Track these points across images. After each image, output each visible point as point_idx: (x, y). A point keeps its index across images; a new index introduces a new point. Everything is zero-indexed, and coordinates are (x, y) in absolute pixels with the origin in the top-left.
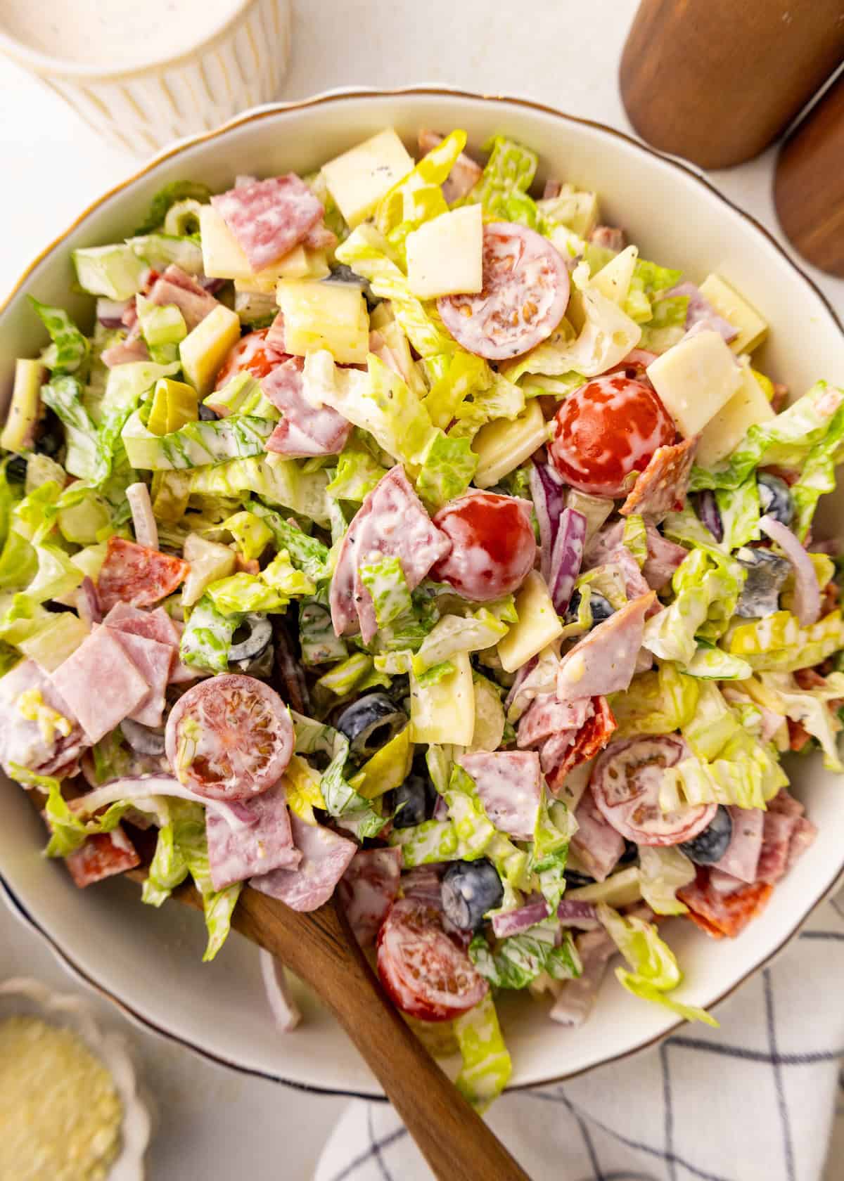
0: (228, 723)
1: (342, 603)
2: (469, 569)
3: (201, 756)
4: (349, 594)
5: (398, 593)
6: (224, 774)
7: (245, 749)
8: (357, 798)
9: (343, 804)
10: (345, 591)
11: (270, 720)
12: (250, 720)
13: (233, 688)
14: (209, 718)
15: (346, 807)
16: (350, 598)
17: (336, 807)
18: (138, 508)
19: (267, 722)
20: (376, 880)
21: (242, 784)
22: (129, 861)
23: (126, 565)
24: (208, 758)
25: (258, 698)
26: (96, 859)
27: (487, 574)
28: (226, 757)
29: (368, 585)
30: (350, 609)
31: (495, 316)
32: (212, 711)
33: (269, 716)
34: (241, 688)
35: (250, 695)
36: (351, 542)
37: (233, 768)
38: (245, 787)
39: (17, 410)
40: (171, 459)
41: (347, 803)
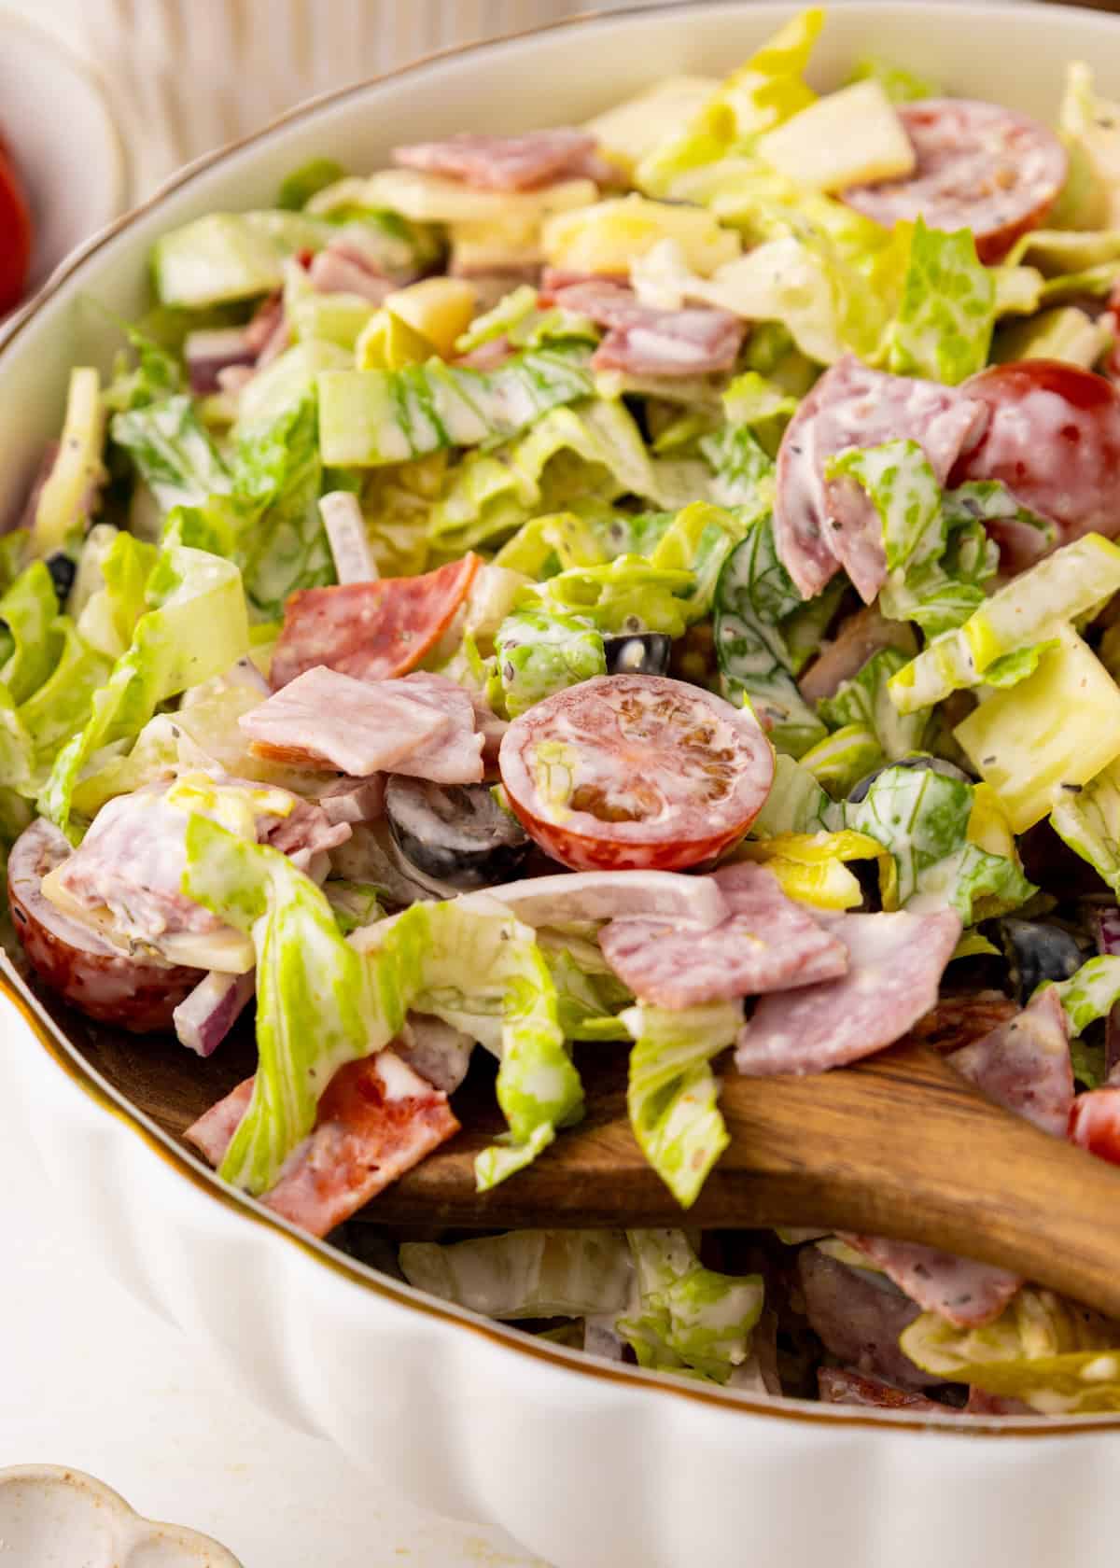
0: (628, 737)
1: (803, 543)
2: (1035, 433)
3: (587, 786)
4: (814, 530)
5: (914, 472)
6: (642, 806)
7: (677, 767)
8: (940, 783)
9: (911, 806)
10: (805, 525)
11: (712, 732)
12: (671, 731)
13: (623, 692)
14: (586, 735)
15: (920, 814)
16: (816, 536)
17: (896, 820)
18: (344, 530)
19: (707, 736)
20: (1018, 1088)
21: (685, 816)
22: (431, 1121)
23: (331, 627)
24: (602, 786)
25: (676, 703)
26: (348, 1156)
27: (1070, 433)
28: (639, 780)
29: (852, 467)
30: (822, 554)
31: (948, 194)
32: (585, 722)
33: (708, 727)
34: (637, 690)
35: (658, 699)
36: (793, 453)
37: (660, 793)
38: (694, 819)
39: (74, 444)
40: (407, 429)
41: (919, 800)
